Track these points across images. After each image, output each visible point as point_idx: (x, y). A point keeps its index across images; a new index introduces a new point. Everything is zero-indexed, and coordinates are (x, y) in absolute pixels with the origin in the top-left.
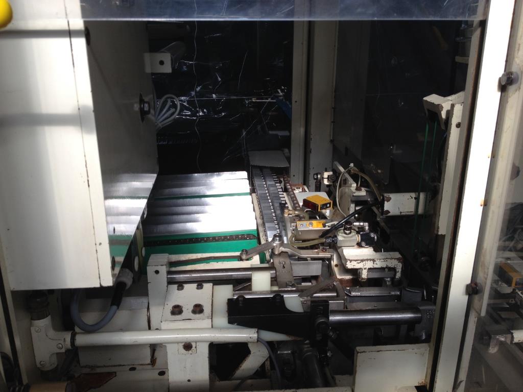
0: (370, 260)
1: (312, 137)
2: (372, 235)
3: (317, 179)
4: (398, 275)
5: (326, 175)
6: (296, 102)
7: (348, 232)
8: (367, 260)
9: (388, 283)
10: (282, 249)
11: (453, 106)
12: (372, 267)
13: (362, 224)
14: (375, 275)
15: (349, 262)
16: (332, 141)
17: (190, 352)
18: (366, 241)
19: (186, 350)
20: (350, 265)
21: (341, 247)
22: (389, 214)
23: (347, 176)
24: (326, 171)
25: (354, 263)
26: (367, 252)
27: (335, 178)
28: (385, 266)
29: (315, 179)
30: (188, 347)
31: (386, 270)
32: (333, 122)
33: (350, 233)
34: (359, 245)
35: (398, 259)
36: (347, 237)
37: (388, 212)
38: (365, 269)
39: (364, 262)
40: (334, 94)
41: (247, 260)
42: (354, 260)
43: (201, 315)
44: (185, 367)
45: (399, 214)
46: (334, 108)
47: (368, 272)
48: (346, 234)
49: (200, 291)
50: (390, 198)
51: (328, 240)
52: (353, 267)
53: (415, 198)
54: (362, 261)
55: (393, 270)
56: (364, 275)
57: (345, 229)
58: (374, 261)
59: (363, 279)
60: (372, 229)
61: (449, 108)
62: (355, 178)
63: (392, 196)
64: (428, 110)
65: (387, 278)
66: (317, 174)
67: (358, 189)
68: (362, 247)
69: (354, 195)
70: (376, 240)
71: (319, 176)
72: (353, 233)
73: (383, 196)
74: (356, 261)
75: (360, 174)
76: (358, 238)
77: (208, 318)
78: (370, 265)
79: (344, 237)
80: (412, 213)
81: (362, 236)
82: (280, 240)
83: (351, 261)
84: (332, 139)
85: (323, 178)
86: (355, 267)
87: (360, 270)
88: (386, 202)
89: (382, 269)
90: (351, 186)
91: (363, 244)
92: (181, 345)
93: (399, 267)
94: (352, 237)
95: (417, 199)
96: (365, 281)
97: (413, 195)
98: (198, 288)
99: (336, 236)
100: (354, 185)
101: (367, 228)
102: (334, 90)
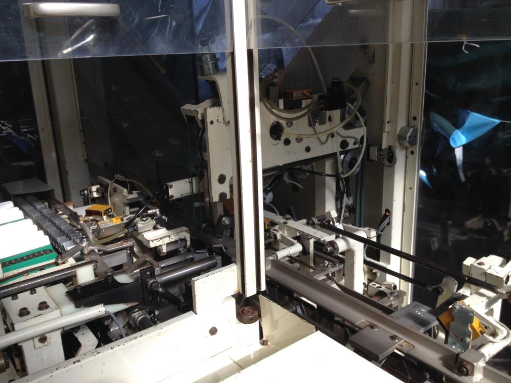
0: (167, 236)
1: (66, 159)
2: (164, 217)
3: (84, 195)
4: (189, 243)
5: (94, 188)
6: (43, 129)
7: (145, 219)
8: (164, 237)
9: (182, 252)
10: (91, 248)
11: (205, 110)
12: (169, 242)
13: (154, 211)
14: (173, 248)
15: (151, 242)
16: (86, 161)
17: (46, 343)
18: (160, 223)
19: (43, 343)
20: (152, 245)
21: (141, 233)
22: (174, 198)
23: (115, 185)
24: (93, 185)
25: (155, 242)
26: (163, 231)
27: (104, 190)
28: (178, 239)
29: (82, 195)
30: (43, 339)
31: (179, 242)
32: (85, 143)
33: (147, 219)
34: (155, 228)
35: (186, 231)
36: (145, 223)
37: (172, 196)
38: (164, 244)
39: (162, 240)
40: (80, 118)
41: (64, 263)
42: (155, 240)
43: (49, 309)
44: (42, 360)
45: (180, 196)
46: (83, 131)
47: (166, 247)
48: (144, 221)
49: (34, 295)
50: (172, 186)
51: (131, 230)
52: (155, 246)
53: (189, 182)
54: (161, 239)
55: (184, 240)
56: (164, 250)
57: (143, 217)
58: (169, 236)
59: (163, 253)
60: (162, 213)
61: (203, 112)
62: (124, 184)
63: (172, 183)
64: (186, 116)
65: (181, 248)
66: (83, 191)
67: (130, 193)
68: (158, 229)
69: (128, 198)
70: (167, 221)
71: (86, 192)
72: (149, 219)
73: (166, 186)
74: (156, 240)
75: (127, 180)
76: (154, 222)
77: (56, 309)
78: (167, 240)
79: (143, 224)
80: (189, 194)
81: (156, 220)
82: (87, 241)
83: (152, 241)
84: (86, 158)
85: (91, 192)
86: (157, 245)
87: (160, 248)
88: (169, 189)
89: (176, 242)
90: (123, 192)
91: (158, 226)
92: (36, 340)
93: (188, 236)
94: (149, 222)
95: (191, 182)
96: (164, 255)
97: (187, 180)
98: (31, 293)
99: (136, 225)
100: (125, 191)
101: (158, 213)
102: (79, 114)
